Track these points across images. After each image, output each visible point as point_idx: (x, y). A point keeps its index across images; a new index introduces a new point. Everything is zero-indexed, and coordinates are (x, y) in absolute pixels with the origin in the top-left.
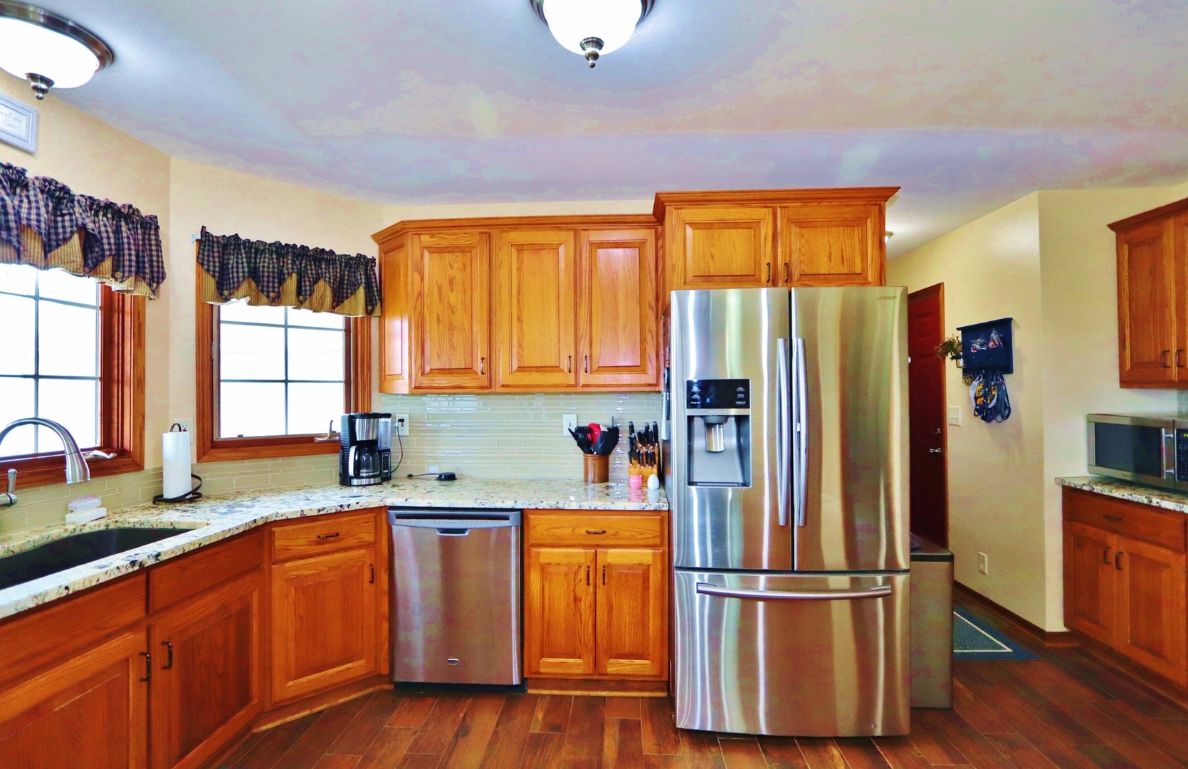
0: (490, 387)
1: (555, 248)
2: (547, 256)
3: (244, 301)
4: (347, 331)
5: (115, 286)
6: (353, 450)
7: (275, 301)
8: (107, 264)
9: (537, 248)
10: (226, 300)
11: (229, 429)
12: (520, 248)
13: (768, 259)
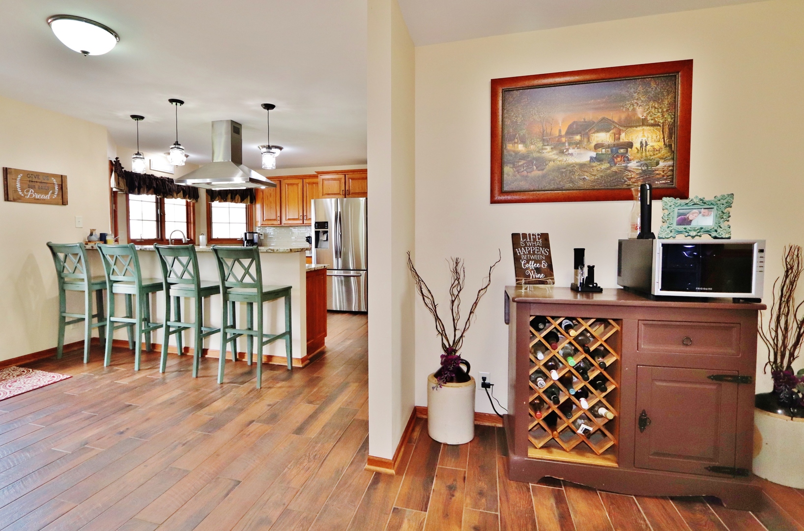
0: (281, 224)
1: (297, 184)
2: (295, 187)
3: (218, 202)
4: (246, 208)
5: (189, 201)
6: (246, 242)
7: (226, 201)
8: (187, 196)
9: (292, 184)
10: (213, 201)
11: (215, 236)
12: (288, 184)
13: (343, 189)
